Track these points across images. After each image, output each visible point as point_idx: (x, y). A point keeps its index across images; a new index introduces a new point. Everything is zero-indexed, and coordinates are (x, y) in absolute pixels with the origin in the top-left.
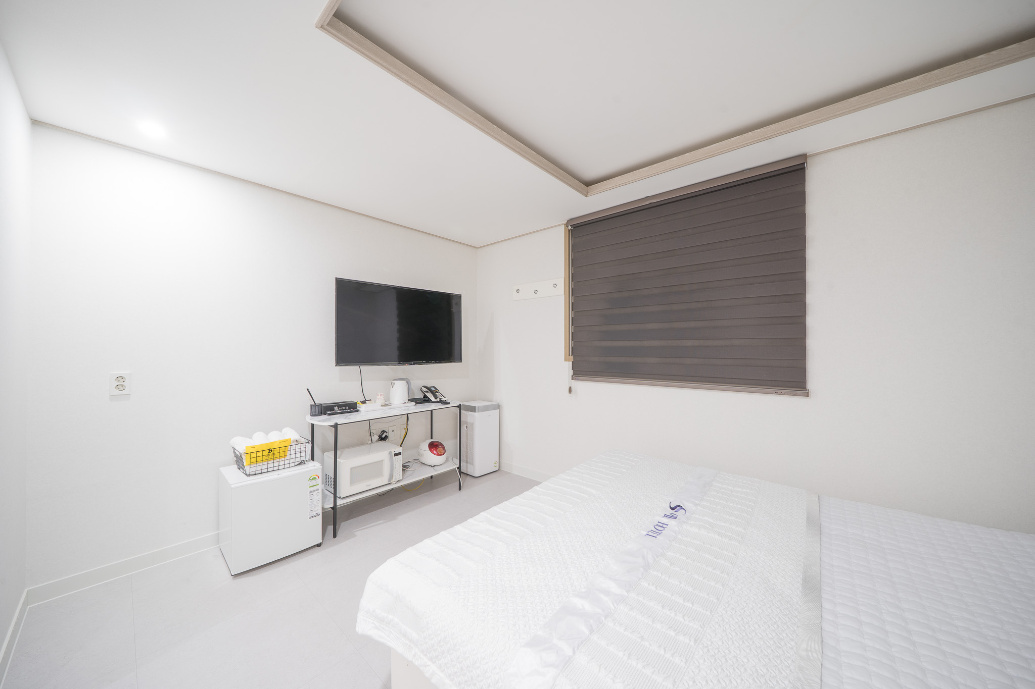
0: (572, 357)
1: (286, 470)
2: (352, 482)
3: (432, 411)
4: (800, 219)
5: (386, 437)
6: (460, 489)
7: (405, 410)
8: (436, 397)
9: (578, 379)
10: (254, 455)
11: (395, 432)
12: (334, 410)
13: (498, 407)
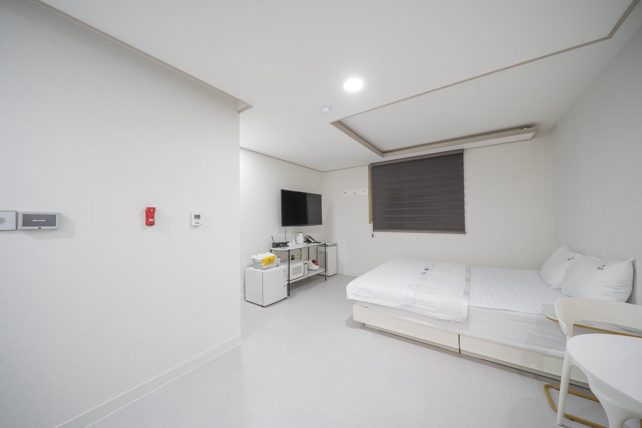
0: (373, 222)
1: (275, 268)
2: (293, 274)
3: (309, 247)
4: (461, 171)
5: (294, 258)
6: (326, 280)
7: (304, 246)
8: (313, 240)
9: (376, 231)
10: (266, 261)
11: (296, 256)
12: (280, 245)
13: (335, 245)
